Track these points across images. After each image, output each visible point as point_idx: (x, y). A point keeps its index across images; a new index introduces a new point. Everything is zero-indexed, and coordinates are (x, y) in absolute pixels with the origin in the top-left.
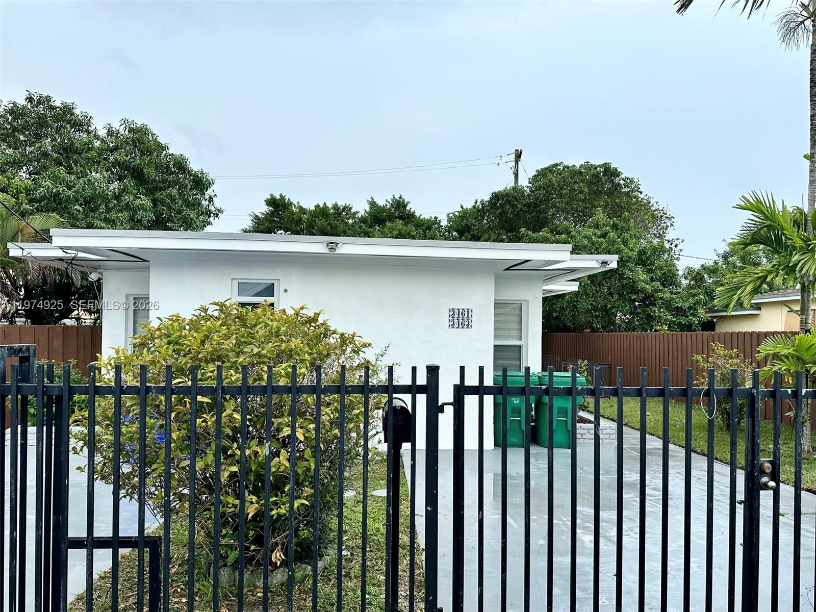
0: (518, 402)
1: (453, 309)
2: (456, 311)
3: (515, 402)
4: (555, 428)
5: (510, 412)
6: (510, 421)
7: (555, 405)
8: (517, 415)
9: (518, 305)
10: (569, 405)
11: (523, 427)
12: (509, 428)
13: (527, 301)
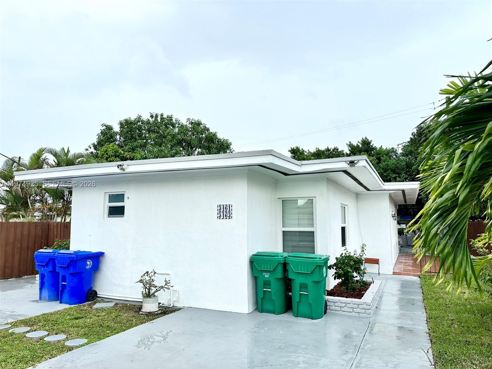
0: (268, 276)
1: (220, 205)
2: (222, 207)
3: (266, 276)
4: (298, 300)
5: (263, 285)
6: (263, 291)
7: (297, 281)
8: (268, 287)
9: (310, 201)
10: (308, 281)
11: (273, 297)
12: (263, 297)
13: (316, 197)
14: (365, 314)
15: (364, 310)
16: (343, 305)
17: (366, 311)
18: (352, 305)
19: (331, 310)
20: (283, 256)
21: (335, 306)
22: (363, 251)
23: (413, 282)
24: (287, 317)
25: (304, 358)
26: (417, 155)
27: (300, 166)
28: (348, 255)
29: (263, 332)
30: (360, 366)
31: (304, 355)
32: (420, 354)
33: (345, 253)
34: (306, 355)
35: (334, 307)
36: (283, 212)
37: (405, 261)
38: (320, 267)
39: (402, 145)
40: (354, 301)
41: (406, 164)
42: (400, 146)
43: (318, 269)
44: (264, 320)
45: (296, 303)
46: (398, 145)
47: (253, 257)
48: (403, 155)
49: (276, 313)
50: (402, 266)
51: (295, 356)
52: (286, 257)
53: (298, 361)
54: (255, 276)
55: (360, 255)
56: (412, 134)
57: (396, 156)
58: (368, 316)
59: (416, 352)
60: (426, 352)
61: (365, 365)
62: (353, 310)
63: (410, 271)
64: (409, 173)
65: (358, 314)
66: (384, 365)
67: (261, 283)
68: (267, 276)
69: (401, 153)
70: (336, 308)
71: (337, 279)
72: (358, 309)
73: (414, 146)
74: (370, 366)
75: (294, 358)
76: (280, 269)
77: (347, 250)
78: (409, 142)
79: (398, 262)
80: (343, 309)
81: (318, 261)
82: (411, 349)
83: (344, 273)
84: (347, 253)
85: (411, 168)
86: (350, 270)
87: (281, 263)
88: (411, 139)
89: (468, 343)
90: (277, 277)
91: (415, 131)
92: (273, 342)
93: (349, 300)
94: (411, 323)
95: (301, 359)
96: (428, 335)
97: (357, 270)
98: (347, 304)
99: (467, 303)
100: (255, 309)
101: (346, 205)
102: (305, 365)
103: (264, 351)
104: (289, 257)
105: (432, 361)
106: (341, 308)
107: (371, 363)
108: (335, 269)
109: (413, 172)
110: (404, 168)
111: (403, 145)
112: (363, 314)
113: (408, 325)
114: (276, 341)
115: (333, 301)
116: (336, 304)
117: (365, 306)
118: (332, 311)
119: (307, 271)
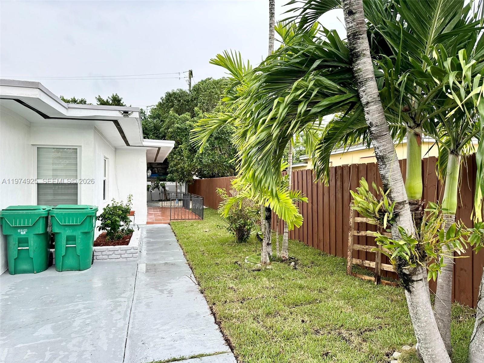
0: (25, 233)
3: (21, 233)
4: (64, 254)
5: (17, 243)
6: (17, 250)
7: (63, 234)
8: (26, 244)
9: (74, 150)
10: (78, 233)
11: (32, 255)
12: (17, 257)
13: (81, 146)
14: (133, 258)
15: (132, 255)
16: (111, 253)
17: (134, 255)
18: (120, 251)
19: (98, 259)
20: (45, 209)
21: (103, 255)
22: (130, 201)
23: (165, 228)
24: (50, 273)
25: (84, 305)
26: (164, 119)
27: (67, 109)
28: (115, 205)
29: (24, 292)
30: (140, 298)
31: (82, 302)
32: (186, 279)
33: (113, 204)
34: (84, 302)
35: (101, 256)
36: (38, 161)
37: (154, 213)
38: (91, 217)
39: (150, 107)
40: (122, 248)
41: (154, 126)
42: (149, 108)
43: (88, 219)
44: (21, 281)
45: (62, 257)
46: (147, 107)
47: (3, 212)
48: (151, 117)
49: (35, 272)
50: (153, 216)
51: (73, 306)
52: (50, 210)
53: (78, 309)
54: (5, 234)
55: (126, 205)
56: (161, 98)
57: (145, 117)
58: (135, 259)
59: (183, 278)
60: (189, 277)
61: (145, 297)
62: (121, 256)
63: (160, 220)
64: (156, 135)
65: (125, 259)
66: (161, 293)
67: (13, 242)
68: (23, 232)
69: (149, 115)
70: (103, 256)
71: (102, 230)
72: (126, 255)
73: (162, 110)
74: (149, 297)
75: (72, 307)
76: (41, 223)
77: (114, 201)
78: (157, 106)
79: (149, 214)
80: (110, 257)
81: (89, 211)
82: (178, 277)
83: (112, 222)
84: (115, 203)
85: (159, 131)
86: (117, 219)
87: (44, 217)
88: (160, 104)
89: (217, 264)
90: (38, 233)
91: (164, 97)
92: (42, 299)
93: (117, 247)
94: (172, 258)
95: (80, 306)
96: (188, 265)
97: (124, 219)
98: (115, 252)
99: (209, 238)
100: (5, 272)
101: (107, 158)
102: (88, 310)
103: (33, 309)
104: (54, 210)
105: (196, 282)
106: (108, 256)
107: (149, 294)
108: (101, 220)
109: (160, 134)
110: (152, 130)
111: (152, 107)
112: (130, 258)
113: (171, 260)
114: (45, 297)
115: (100, 250)
116: (104, 253)
117: (132, 251)
118: (99, 261)
119: (76, 222)
